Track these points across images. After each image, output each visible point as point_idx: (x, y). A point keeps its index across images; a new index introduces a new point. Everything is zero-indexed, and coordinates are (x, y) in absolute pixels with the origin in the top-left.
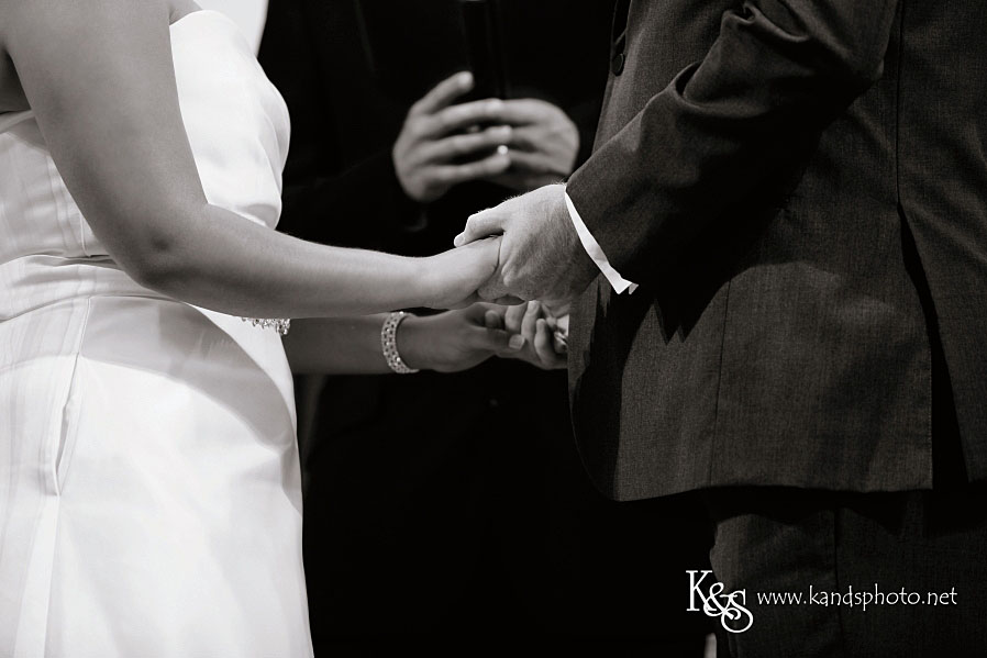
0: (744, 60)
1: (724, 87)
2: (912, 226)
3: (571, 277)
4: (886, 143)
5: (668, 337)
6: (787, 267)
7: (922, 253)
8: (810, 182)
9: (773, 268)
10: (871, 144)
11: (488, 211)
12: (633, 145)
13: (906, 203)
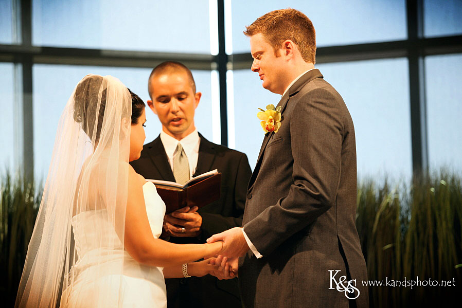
0: (302, 199)
1: (294, 205)
2: (341, 241)
3: (241, 253)
4: (334, 219)
5: (273, 272)
6: (311, 252)
7: (344, 249)
8: (315, 229)
9: (307, 252)
10: (330, 219)
11: (218, 234)
12: (267, 220)
13: (339, 235)
